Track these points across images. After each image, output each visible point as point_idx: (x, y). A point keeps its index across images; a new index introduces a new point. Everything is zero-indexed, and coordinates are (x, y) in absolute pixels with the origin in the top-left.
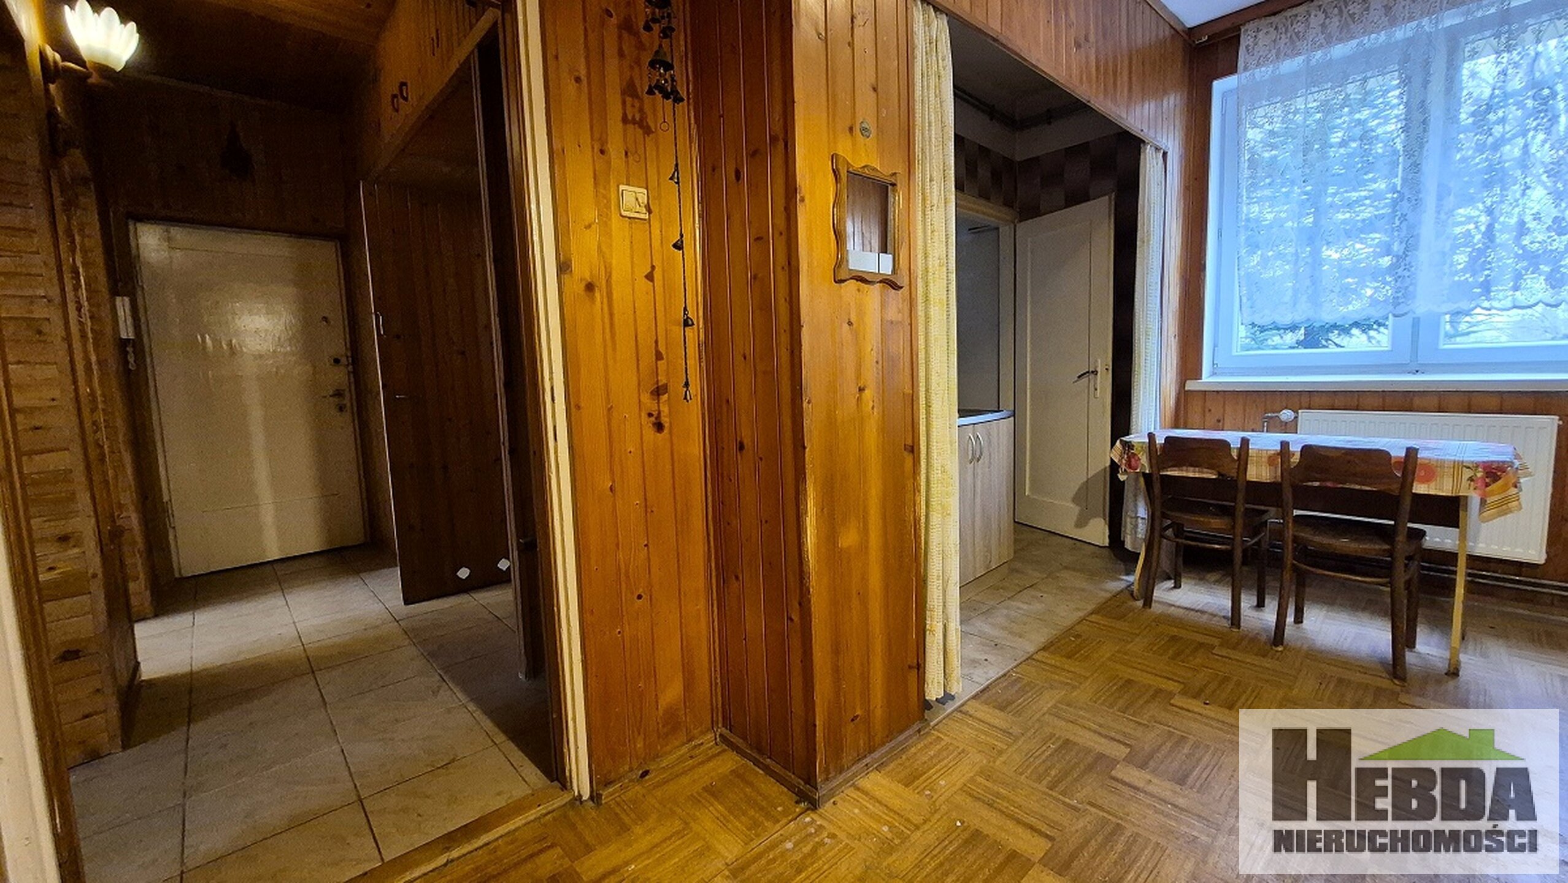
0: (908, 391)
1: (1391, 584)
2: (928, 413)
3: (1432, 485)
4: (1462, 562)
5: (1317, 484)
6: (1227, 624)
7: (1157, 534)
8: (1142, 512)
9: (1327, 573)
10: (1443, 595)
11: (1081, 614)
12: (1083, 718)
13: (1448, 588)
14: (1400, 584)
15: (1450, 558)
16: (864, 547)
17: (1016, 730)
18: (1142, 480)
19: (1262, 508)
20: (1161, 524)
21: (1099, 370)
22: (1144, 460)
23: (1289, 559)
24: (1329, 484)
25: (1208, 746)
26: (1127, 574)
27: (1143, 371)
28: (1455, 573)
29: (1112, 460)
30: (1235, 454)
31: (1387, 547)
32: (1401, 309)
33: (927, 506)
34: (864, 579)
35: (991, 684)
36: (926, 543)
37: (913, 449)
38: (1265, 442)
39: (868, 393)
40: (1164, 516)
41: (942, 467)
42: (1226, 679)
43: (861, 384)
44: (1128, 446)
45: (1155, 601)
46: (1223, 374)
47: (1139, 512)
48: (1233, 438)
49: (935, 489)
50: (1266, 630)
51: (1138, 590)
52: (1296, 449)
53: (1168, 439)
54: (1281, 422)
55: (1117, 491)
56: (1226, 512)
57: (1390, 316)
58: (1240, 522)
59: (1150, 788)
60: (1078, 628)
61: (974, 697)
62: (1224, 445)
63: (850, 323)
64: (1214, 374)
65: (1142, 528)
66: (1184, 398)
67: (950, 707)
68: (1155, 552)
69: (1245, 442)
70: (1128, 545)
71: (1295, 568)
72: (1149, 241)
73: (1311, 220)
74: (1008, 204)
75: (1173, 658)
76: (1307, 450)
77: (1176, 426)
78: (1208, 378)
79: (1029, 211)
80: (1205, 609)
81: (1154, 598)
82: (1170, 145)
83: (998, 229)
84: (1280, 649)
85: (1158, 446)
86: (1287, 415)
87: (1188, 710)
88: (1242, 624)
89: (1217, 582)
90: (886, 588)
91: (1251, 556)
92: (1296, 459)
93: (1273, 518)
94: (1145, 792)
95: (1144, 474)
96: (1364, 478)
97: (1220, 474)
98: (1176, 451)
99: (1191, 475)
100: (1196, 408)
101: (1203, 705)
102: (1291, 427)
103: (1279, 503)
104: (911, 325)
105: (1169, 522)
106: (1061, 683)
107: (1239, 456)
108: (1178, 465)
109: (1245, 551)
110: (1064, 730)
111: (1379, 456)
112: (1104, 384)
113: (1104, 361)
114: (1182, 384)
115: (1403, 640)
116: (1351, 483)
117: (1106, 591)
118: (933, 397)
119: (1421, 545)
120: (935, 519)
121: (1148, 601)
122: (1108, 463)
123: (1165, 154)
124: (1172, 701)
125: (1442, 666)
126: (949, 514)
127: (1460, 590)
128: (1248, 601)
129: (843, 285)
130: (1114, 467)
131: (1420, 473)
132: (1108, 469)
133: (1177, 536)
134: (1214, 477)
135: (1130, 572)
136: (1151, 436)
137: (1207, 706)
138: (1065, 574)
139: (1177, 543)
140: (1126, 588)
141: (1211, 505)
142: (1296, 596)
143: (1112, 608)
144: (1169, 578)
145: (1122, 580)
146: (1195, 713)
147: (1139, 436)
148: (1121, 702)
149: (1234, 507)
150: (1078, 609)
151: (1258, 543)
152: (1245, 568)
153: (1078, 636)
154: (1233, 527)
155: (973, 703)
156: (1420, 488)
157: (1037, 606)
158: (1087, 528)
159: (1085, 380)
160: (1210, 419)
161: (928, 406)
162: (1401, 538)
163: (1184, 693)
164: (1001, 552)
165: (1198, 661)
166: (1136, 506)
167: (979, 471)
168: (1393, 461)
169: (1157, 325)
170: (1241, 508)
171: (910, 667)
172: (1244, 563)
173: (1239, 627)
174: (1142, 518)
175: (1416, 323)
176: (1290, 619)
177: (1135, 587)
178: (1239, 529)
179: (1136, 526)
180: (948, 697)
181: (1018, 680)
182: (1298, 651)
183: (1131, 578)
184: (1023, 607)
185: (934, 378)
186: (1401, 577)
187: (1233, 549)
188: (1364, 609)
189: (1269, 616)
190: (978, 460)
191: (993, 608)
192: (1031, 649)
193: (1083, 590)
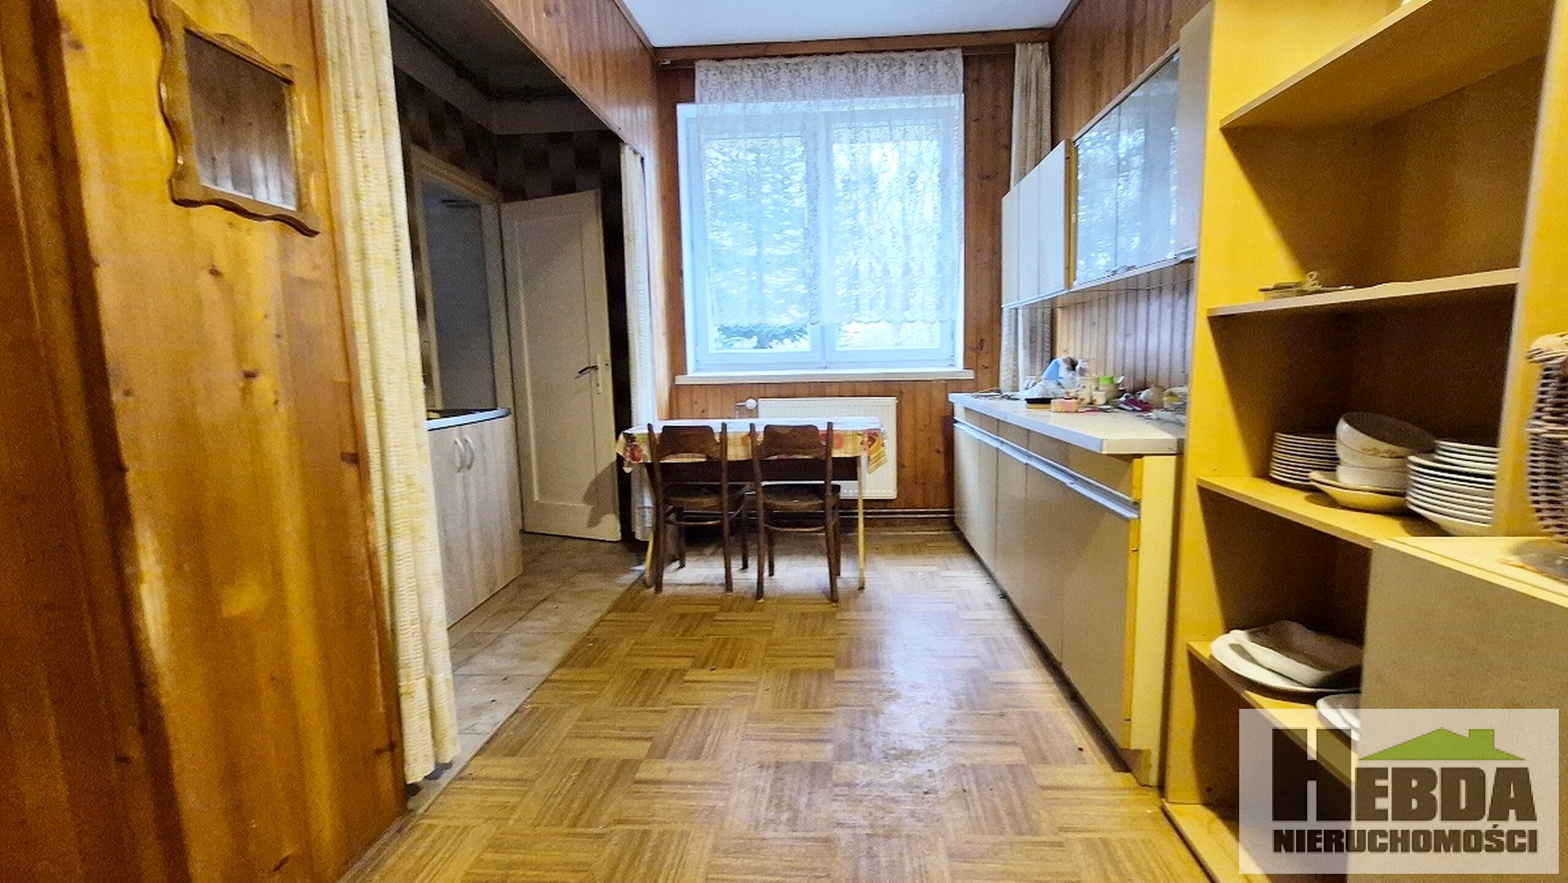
0: (341, 378)
1: (825, 530)
2: (379, 409)
3: (843, 450)
4: (860, 505)
5: (775, 457)
6: (722, 590)
7: (662, 521)
8: (648, 502)
9: (787, 530)
10: (851, 532)
11: (598, 616)
12: (603, 728)
13: (854, 524)
14: (831, 528)
15: (854, 502)
16: (277, 606)
17: (532, 772)
18: (645, 470)
19: (741, 483)
20: (665, 509)
21: (599, 365)
22: (645, 450)
23: (762, 525)
24: (783, 457)
25: (717, 710)
26: (640, 564)
27: (638, 366)
28: (857, 514)
29: (618, 455)
30: (717, 438)
31: (821, 501)
32: (815, 319)
33: (389, 531)
34: (282, 654)
35: (499, 730)
36: (391, 580)
37: (357, 458)
38: (738, 427)
39: (264, 384)
40: (667, 502)
41: (408, 477)
42: (725, 642)
43: (249, 368)
44: (630, 438)
45: (667, 584)
46: (703, 370)
47: (645, 501)
48: (715, 425)
49: (398, 508)
50: (751, 588)
51: (650, 577)
52: (760, 429)
53: (665, 428)
54: (748, 410)
55: (624, 484)
56: (715, 491)
57: (809, 324)
58: (726, 497)
59: (673, 776)
60: (597, 631)
61: (479, 753)
62: (708, 430)
63: (215, 273)
64: (697, 370)
65: (649, 516)
66: (675, 391)
67: (447, 777)
68: (662, 537)
69: (724, 426)
70: (639, 536)
71: (767, 530)
72: (634, 239)
73: (755, 250)
74: (489, 179)
75: (683, 635)
76: (767, 428)
77: (671, 418)
78: (693, 374)
79: (513, 193)
80: (705, 581)
81: (664, 582)
82: (646, 153)
83: (478, 206)
84: (761, 601)
85: (657, 436)
86: (751, 404)
87: (699, 682)
88: (734, 586)
89: (713, 554)
90: (326, 657)
91: (737, 526)
92: (760, 438)
93: (748, 490)
94: (668, 783)
95: (647, 465)
96: (803, 448)
97: (708, 457)
98: (672, 438)
99: (685, 460)
100: (685, 400)
101: (710, 672)
102: (754, 413)
103: (752, 478)
104: (338, 287)
105: (671, 507)
106: (580, 696)
107: (721, 439)
108: (674, 453)
109: (731, 523)
110: (584, 749)
111: (811, 430)
112: (605, 377)
113: (603, 356)
114: (673, 379)
115: (834, 572)
116: (799, 453)
117: (622, 586)
118: (385, 387)
119: (838, 497)
120: (401, 546)
121: (658, 584)
122: (615, 458)
123: (642, 159)
124: (686, 678)
125: (855, 584)
126: (422, 538)
127: (861, 525)
128: (736, 564)
129: (192, 210)
130: (620, 460)
131: (835, 442)
132: (615, 464)
133: (678, 519)
134: (704, 460)
135: (641, 562)
136: (650, 427)
137: (714, 672)
138: (582, 577)
139: (680, 526)
140: (638, 579)
141: (704, 486)
142: (769, 554)
143: (627, 603)
144: (675, 560)
145: (635, 570)
146: (705, 682)
147: (638, 429)
148: (640, 698)
149: (720, 485)
150: (595, 612)
151: (739, 515)
152: (732, 538)
153: (595, 640)
154: (721, 504)
155: (479, 761)
156: (836, 454)
157: (553, 620)
158: (601, 525)
159: (586, 376)
160: (698, 410)
161: (378, 400)
162: (829, 493)
163: (694, 666)
164: (506, 568)
165: (703, 632)
166: (642, 497)
167: (472, 479)
168: (820, 434)
169: (648, 323)
170: (725, 487)
171: (378, 752)
172: (732, 534)
173: (731, 591)
174: (649, 508)
175: (822, 328)
176: (766, 574)
177: (647, 575)
178: (726, 505)
179: (644, 517)
180: (441, 768)
181: (533, 710)
182: (773, 599)
183: (642, 568)
184: (535, 625)
185: (384, 363)
186: (831, 522)
187: (722, 523)
188: (810, 553)
189: (752, 575)
190: (469, 467)
191: (501, 636)
192: (545, 669)
193: (601, 590)
